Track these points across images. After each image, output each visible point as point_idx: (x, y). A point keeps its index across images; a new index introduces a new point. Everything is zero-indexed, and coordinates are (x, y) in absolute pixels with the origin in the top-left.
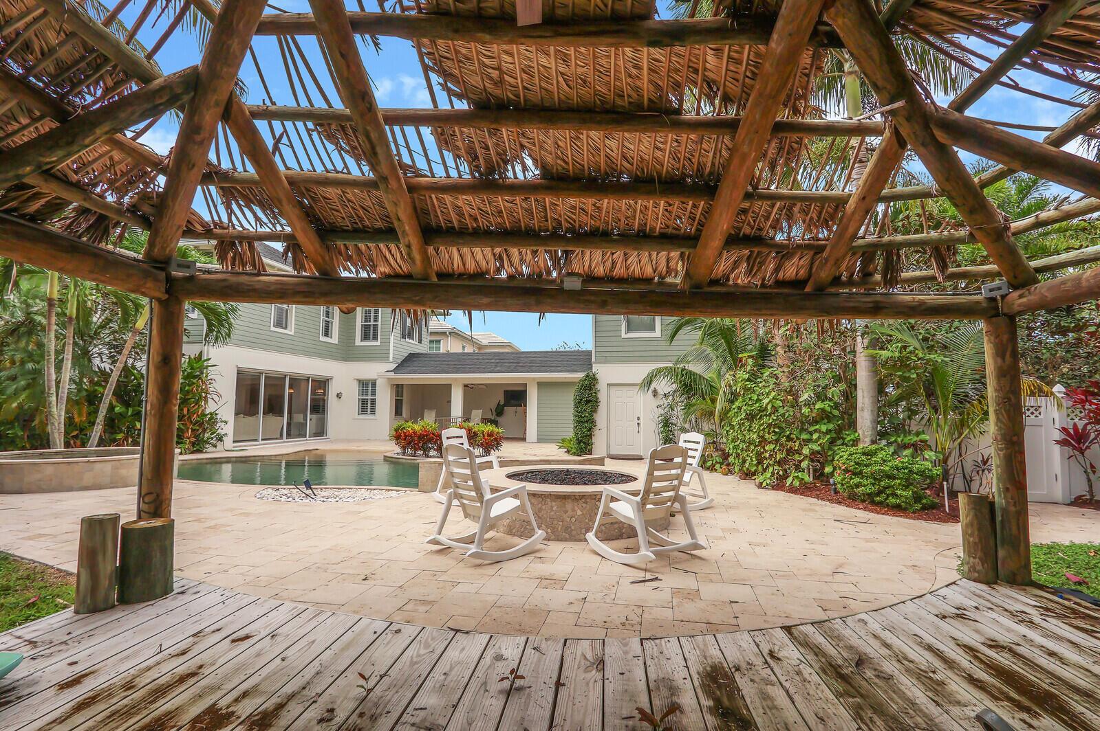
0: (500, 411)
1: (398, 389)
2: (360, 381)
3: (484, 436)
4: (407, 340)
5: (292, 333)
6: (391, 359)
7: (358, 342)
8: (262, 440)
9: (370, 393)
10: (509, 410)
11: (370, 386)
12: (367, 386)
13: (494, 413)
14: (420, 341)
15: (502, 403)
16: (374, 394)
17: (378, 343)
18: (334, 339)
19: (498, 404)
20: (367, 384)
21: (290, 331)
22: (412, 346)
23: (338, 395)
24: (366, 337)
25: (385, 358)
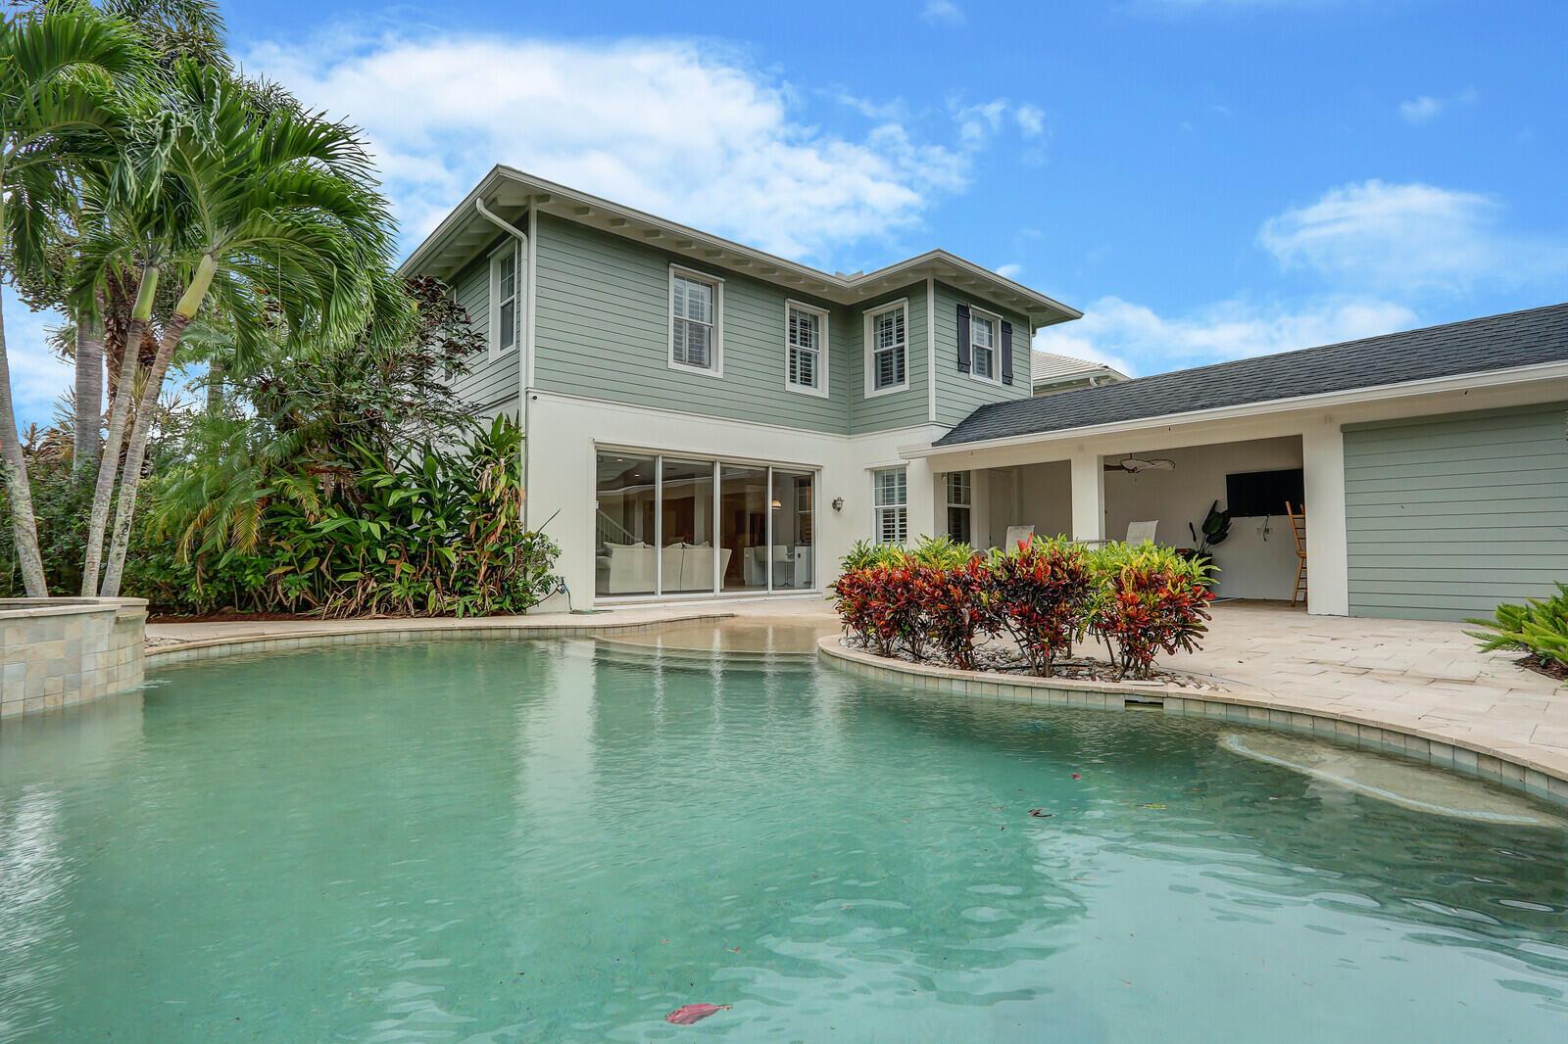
0: (1216, 529)
1: (956, 484)
2: (877, 473)
3: (1120, 588)
4: (972, 375)
5: (720, 375)
6: (932, 417)
7: (870, 390)
8: (663, 593)
9: (897, 497)
10: (1246, 527)
11: (896, 481)
12: (890, 481)
13: (1201, 536)
14: (1008, 379)
15: (1223, 507)
16: (903, 500)
17: (905, 387)
18: (822, 389)
19: (1213, 511)
20: (889, 479)
21: (717, 371)
22: (989, 389)
23: (835, 504)
24: (885, 378)
25: (919, 419)
